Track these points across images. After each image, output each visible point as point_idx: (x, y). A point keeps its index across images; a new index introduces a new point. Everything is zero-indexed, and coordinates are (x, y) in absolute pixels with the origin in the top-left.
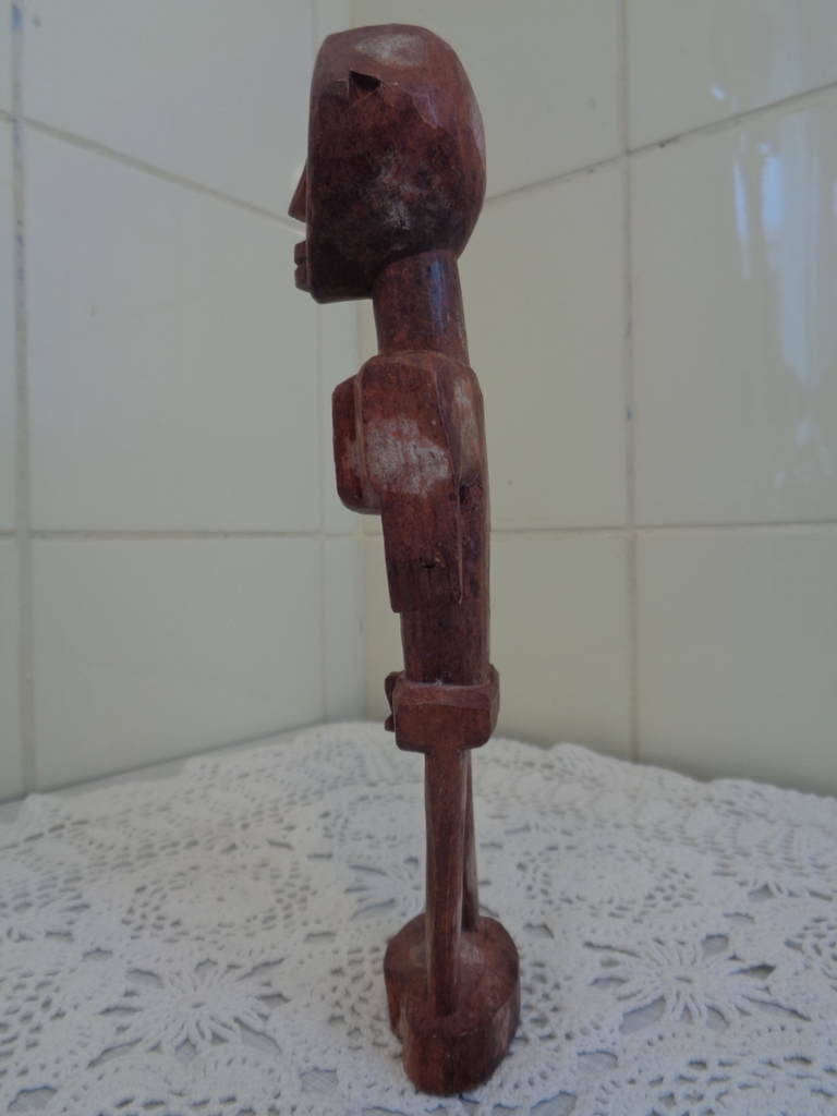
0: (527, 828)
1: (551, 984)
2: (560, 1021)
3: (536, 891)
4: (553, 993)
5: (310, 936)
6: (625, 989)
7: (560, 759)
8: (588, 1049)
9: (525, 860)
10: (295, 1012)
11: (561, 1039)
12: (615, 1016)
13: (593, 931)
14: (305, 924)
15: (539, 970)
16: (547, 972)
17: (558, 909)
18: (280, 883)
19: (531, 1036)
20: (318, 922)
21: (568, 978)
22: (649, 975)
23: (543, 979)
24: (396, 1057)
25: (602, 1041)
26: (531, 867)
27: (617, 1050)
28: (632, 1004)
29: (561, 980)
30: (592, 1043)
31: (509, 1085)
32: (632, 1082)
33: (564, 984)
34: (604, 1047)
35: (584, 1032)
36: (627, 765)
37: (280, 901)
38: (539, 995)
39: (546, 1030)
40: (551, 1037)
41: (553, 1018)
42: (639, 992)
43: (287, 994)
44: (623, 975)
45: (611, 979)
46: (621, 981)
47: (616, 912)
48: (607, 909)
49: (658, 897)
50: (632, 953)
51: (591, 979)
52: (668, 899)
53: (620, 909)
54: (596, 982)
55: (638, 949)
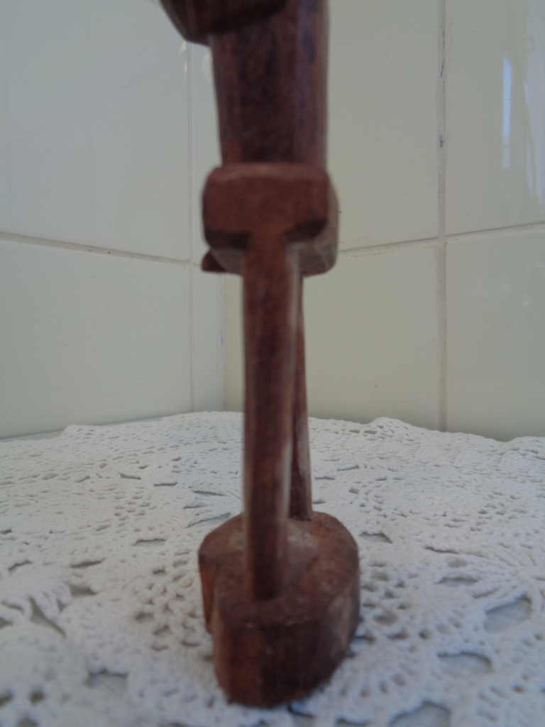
0: (357, 467)
1: (395, 582)
2: (412, 617)
3: (369, 507)
4: (398, 591)
5: (141, 541)
6: (478, 587)
7: (381, 427)
8: (451, 650)
9: (355, 486)
10: (99, 605)
11: (414, 639)
12: (476, 613)
13: (433, 537)
14: (137, 530)
15: (380, 570)
16: (388, 570)
17: (393, 520)
18: (122, 502)
19: (376, 634)
20: (151, 529)
21: (411, 576)
22: (502, 574)
23: (385, 578)
24: (208, 658)
25: (467, 641)
26: (362, 491)
27: (488, 650)
28: (493, 601)
29: (405, 578)
30: (455, 642)
31: (354, 692)
32: (518, 689)
33: (409, 582)
34: (469, 647)
35: (442, 629)
36: (436, 432)
37: (117, 515)
38: (382, 593)
39: (395, 629)
40: (400, 636)
41: (403, 616)
42: (496, 590)
43: (94, 587)
44: (473, 574)
45: (460, 579)
46: (471, 581)
47: (452, 523)
48: (442, 520)
49: (491, 512)
50: (479, 555)
51: (438, 578)
52: (501, 513)
53: (455, 520)
54: (444, 580)
55: (484, 551)
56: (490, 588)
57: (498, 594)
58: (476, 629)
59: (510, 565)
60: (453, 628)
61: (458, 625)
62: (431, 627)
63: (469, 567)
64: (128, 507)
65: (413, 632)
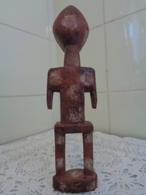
2: (97, 190)
5: (50, 173)
19: (92, 193)
20: (52, 170)
43: (45, 185)
44: (109, 179)
45: (106, 179)
46: (108, 180)
47: (107, 165)
48: (105, 164)
49: (115, 161)
50: (110, 174)
51: (103, 180)
52: (117, 162)
53: (108, 164)
54: (104, 180)
55: (111, 173)
56: (111, 182)
57: (112, 183)
58: (107, 191)
59: (115, 176)
60: (103, 191)
61: (104, 191)
62: (100, 191)
63: (108, 177)
64: (46, 163)
65: (97, 192)
